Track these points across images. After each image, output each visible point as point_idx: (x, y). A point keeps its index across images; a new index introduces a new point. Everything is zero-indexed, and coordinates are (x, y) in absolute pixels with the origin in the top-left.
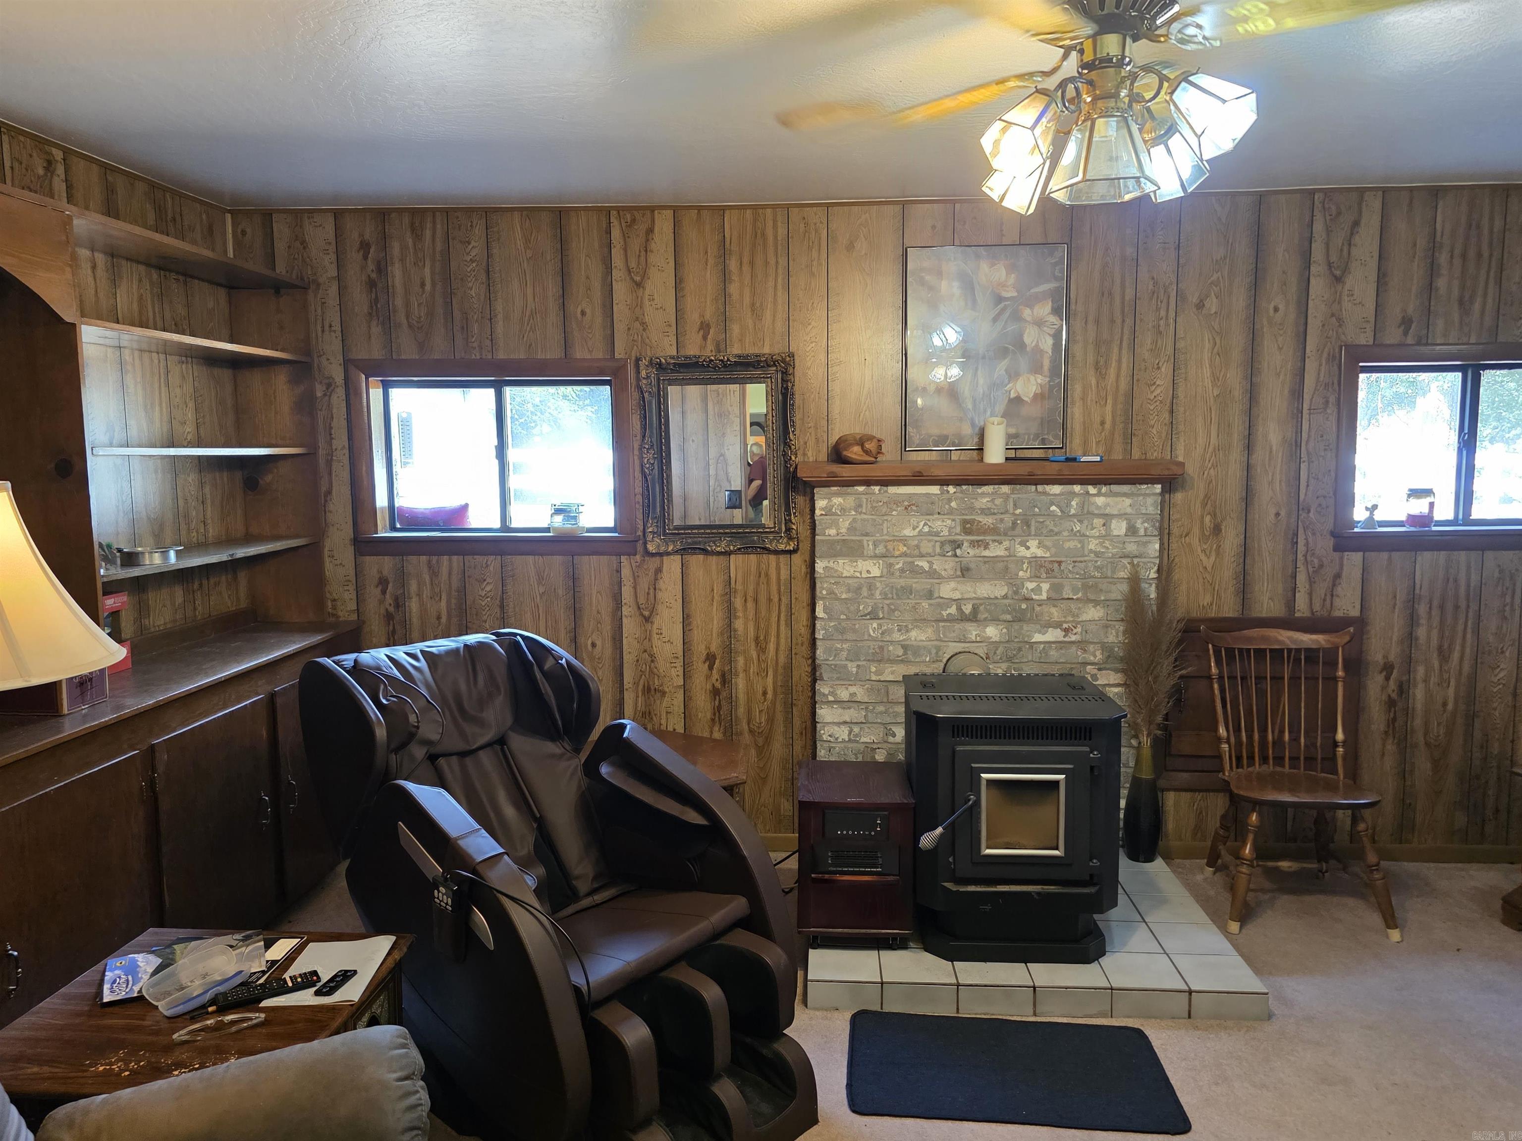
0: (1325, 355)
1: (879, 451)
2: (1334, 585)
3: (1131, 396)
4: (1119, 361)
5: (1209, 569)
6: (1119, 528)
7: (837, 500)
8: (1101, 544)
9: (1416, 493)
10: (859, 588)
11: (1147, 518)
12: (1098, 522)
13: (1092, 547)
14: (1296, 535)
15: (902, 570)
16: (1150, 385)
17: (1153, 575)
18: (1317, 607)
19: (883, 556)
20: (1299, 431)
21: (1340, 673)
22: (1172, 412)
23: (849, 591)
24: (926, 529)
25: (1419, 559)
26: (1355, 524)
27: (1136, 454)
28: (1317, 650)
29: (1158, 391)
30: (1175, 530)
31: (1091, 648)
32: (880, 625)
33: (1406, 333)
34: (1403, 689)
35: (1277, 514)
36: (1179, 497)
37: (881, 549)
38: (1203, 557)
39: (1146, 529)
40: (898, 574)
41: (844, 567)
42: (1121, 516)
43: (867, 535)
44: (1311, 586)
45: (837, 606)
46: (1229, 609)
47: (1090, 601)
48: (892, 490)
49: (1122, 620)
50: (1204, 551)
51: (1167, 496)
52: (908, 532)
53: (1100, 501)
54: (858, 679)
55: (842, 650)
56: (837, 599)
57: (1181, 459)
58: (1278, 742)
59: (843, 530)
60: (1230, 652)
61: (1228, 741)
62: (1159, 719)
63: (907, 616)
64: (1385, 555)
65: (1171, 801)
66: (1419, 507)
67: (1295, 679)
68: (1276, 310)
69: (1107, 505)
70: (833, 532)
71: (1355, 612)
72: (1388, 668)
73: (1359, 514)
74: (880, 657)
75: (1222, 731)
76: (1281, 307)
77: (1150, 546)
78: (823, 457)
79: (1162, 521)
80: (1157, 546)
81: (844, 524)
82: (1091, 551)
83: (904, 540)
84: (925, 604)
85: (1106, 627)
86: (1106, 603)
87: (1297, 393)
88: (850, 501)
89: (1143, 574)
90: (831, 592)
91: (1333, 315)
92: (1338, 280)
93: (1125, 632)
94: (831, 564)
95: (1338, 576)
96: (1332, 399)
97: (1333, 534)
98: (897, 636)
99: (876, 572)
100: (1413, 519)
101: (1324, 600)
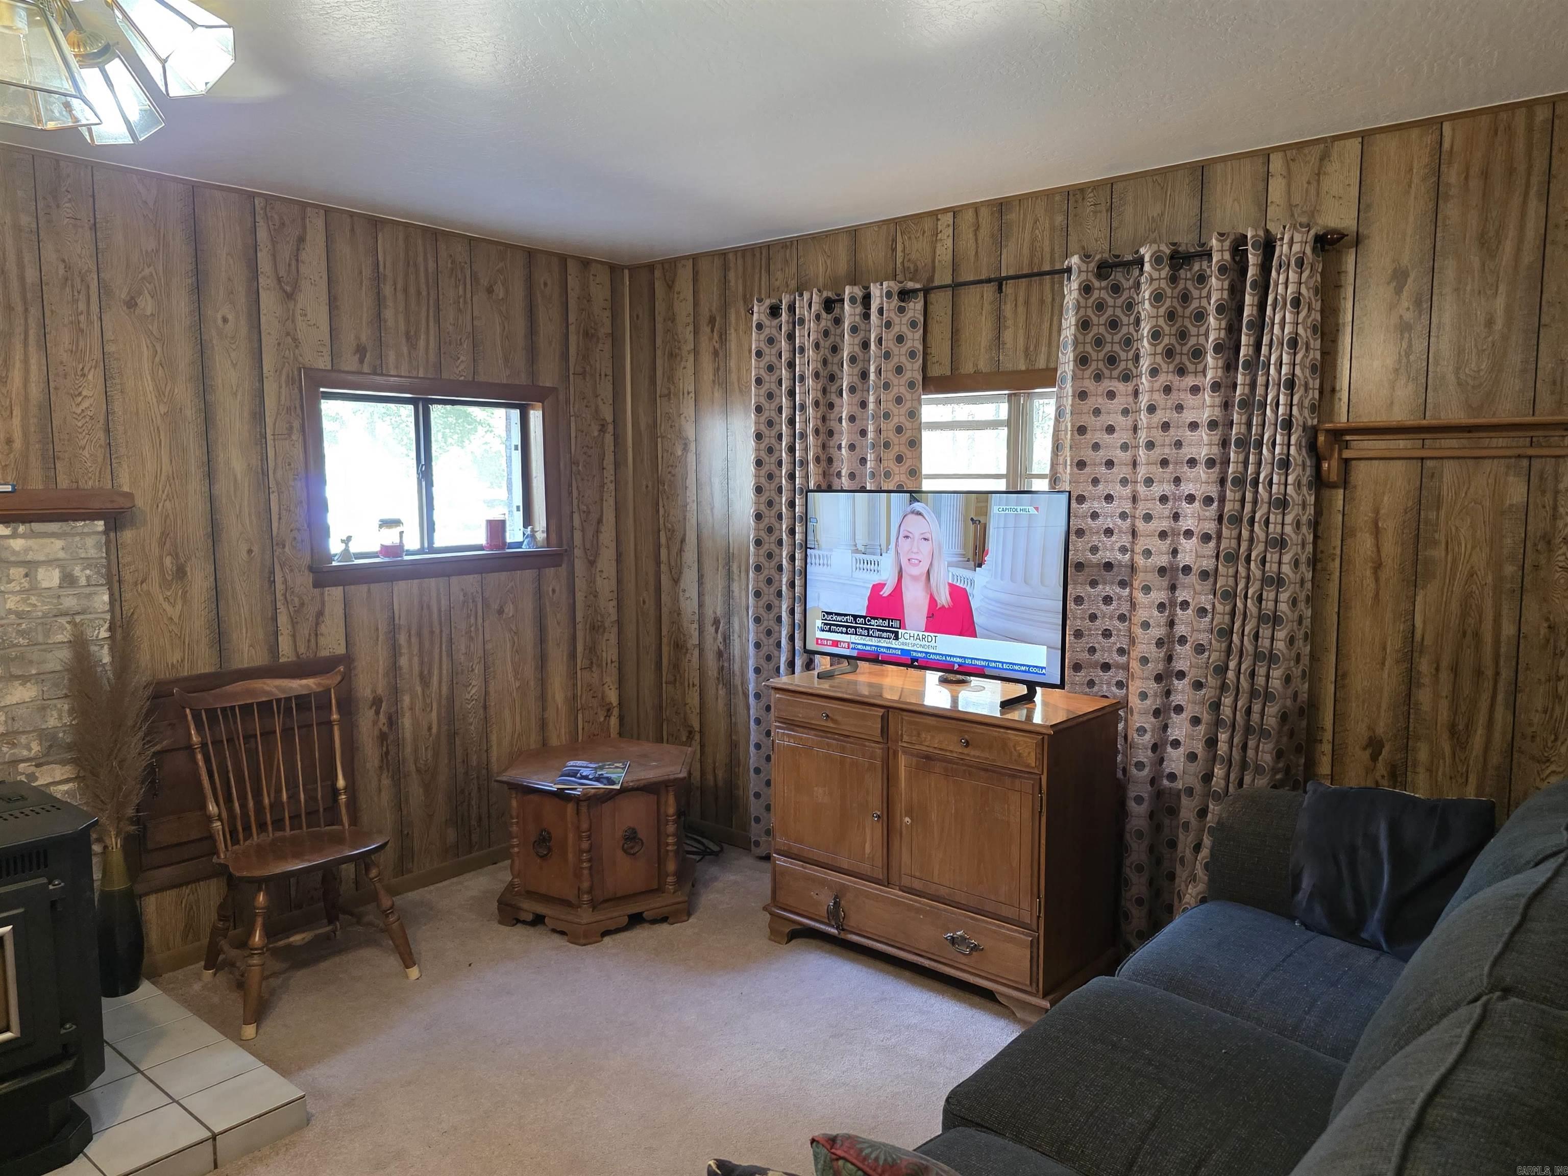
0: (284, 378)
2: (317, 624)
3: (47, 408)
4: (26, 361)
5: (176, 620)
6: (50, 578)
8: (24, 601)
9: (387, 523)
11: (88, 563)
12: (16, 572)
13: (10, 605)
14: (272, 572)
16: (73, 396)
17: (104, 634)
18: (302, 650)
20: (264, 458)
21: (335, 716)
22: (108, 431)
25: (395, 589)
26: (330, 558)
27: (64, 482)
28: (309, 695)
29: (86, 404)
30: (127, 577)
31: (23, 739)
33: (361, 361)
34: (392, 721)
35: (250, 551)
36: (127, 535)
38: (166, 606)
39: (88, 578)
42: (49, 563)
44: (293, 627)
46: (205, 664)
47: (18, 677)
49: (66, 696)
50: (166, 599)
51: (112, 535)
53: (17, 544)
57: (126, 489)
58: (276, 805)
60: (211, 713)
61: (220, 818)
62: (130, 812)
64: (364, 588)
65: (150, 906)
66: (390, 537)
67: (287, 732)
68: (225, 320)
69: (27, 550)
71: (341, 650)
72: (377, 702)
73: (335, 547)
75: (212, 808)
76: (230, 317)
77: (96, 598)
79: (108, 567)
80: (106, 598)
82: (10, 611)
85: (43, 708)
86: (39, 678)
87: (258, 416)
89: (91, 634)
91: (288, 334)
92: (290, 296)
93: (71, 711)
95: (320, 614)
96: (296, 424)
97: (311, 569)
100: (387, 550)
101: (309, 641)
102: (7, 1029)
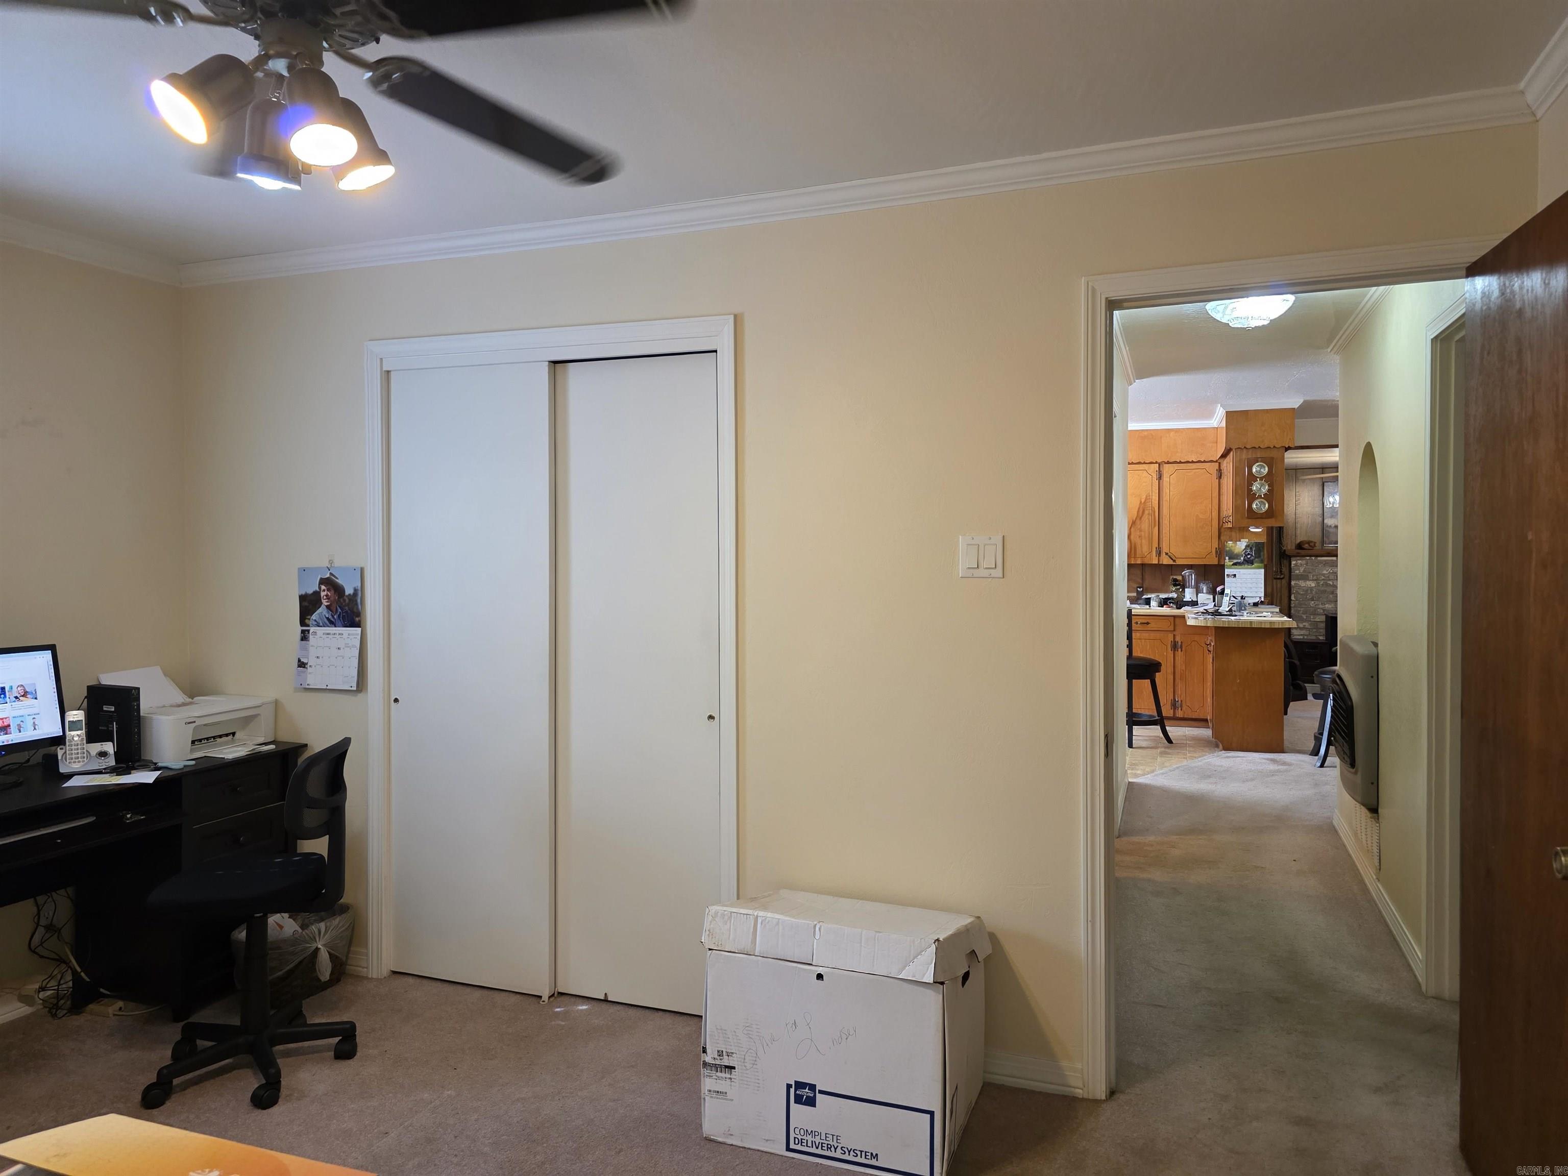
1: (1315, 546)
7: (1299, 562)
10: (1307, 590)
15: (1322, 584)
19: (1316, 580)
23: (1303, 591)
24: (1331, 571)
32: (1315, 603)
37: (1315, 578)
40: (1321, 586)
41: (1302, 583)
43: (1310, 573)
45: (1299, 596)
48: (1319, 558)
52: (1325, 572)
54: (1306, 621)
55: (1300, 610)
56: (1300, 594)
59: (1301, 571)
63: (1325, 600)
70: (1298, 572)
74: (1315, 614)
78: (1294, 547)
81: (1302, 569)
83: (1324, 575)
84: (1331, 596)
88: (1304, 562)
90: (1297, 591)
94: (1297, 582)
98: (1321, 606)
99: (1313, 585)
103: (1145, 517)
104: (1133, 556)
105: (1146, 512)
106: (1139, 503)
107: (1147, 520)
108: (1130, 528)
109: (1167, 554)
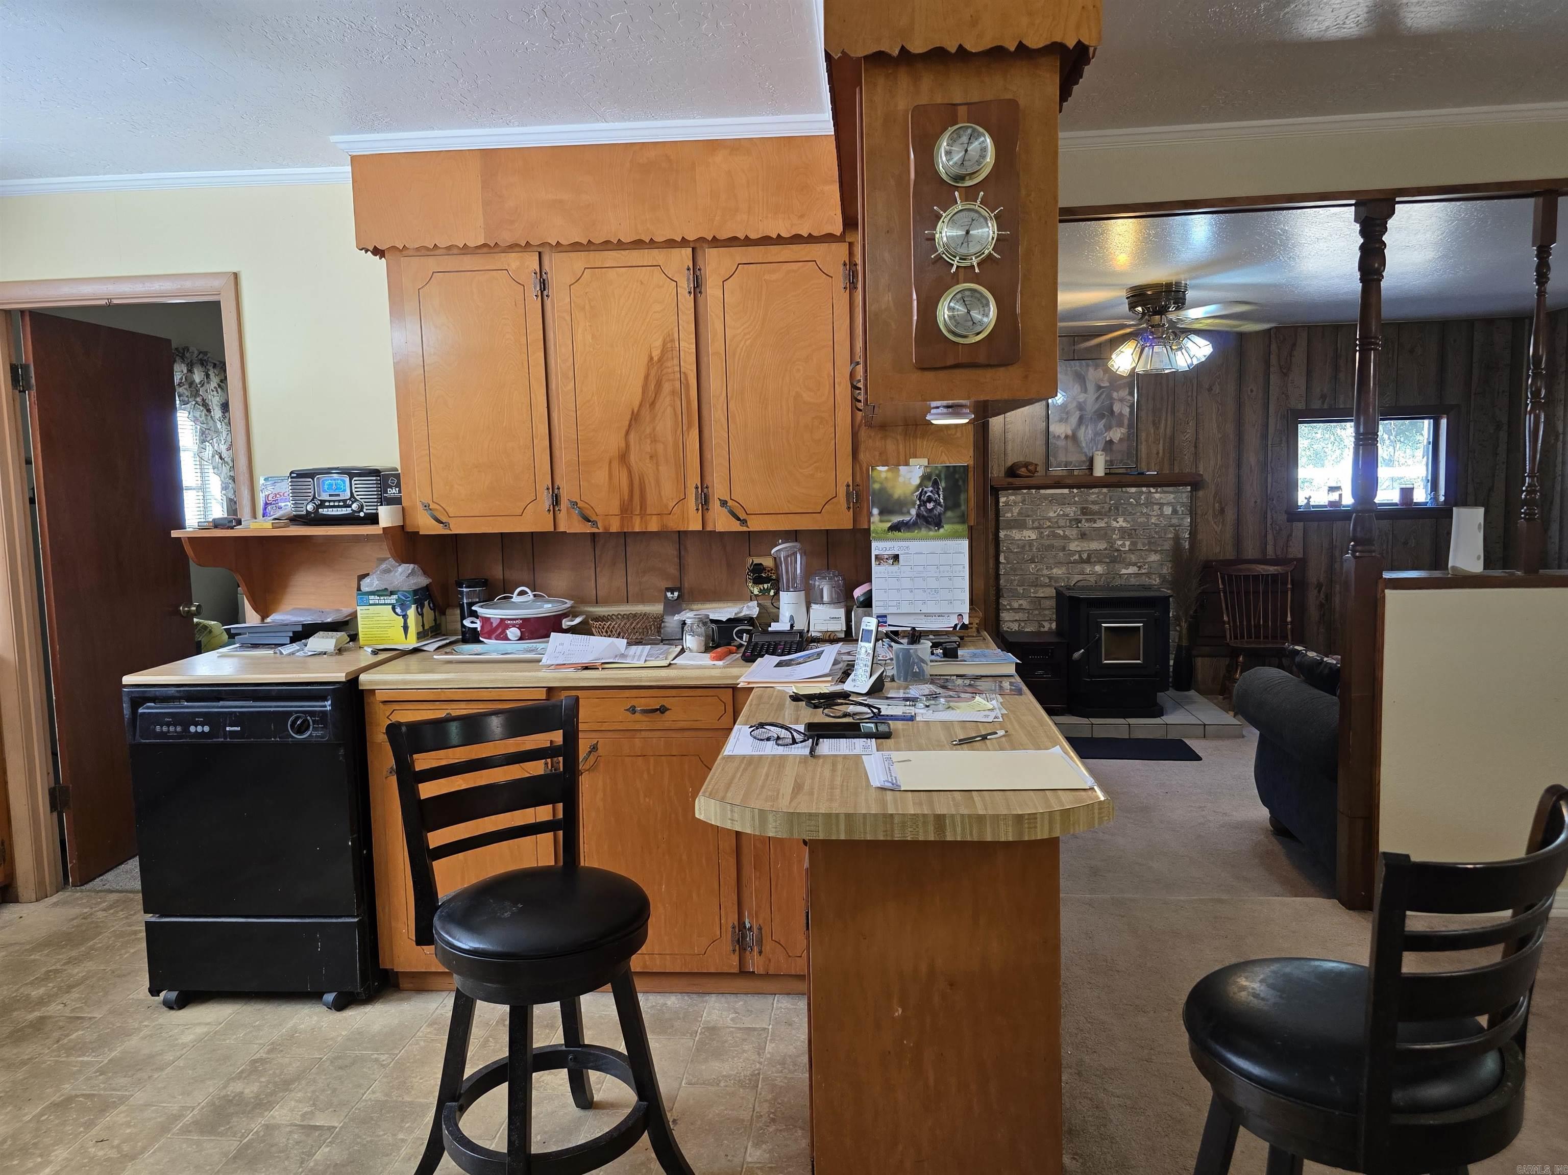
0: (1279, 415)
1: (1036, 471)
2: (1288, 541)
3: (1173, 438)
4: (1166, 420)
5: (1218, 533)
6: (1168, 510)
7: (1013, 497)
8: (1158, 519)
9: (1332, 489)
10: (1024, 546)
11: (1183, 504)
12: (1156, 507)
13: (1153, 521)
14: (1266, 513)
15: (1048, 536)
16: (1183, 433)
17: (1187, 536)
18: (1279, 553)
19: (1037, 528)
20: (1266, 457)
21: (1289, 586)
22: (1196, 447)
23: (1018, 547)
24: (1061, 513)
25: (1335, 525)
26: (1298, 507)
27: (1177, 470)
28: (1277, 575)
29: (1187, 436)
30: (1199, 512)
31: (1154, 576)
32: (1036, 566)
33: (1323, 403)
34: (1328, 597)
35: (1256, 502)
36: (1201, 493)
37: (1036, 524)
38: (1215, 526)
39: (1182, 511)
40: (1045, 538)
41: (1016, 534)
42: (1168, 504)
43: (1028, 516)
44: (1275, 540)
45: (1012, 556)
46: (1230, 554)
47: (1153, 551)
48: (1042, 491)
49: (1170, 561)
50: (1215, 523)
51: (1194, 493)
52: (1051, 514)
53: (1157, 496)
54: (1023, 597)
55: (1015, 580)
56: (1012, 552)
57: (1201, 473)
58: (1257, 626)
59: (1015, 514)
60: (1230, 576)
61: (1229, 623)
62: (1191, 612)
63: (1051, 561)
64: (1316, 524)
65: (1199, 662)
66: (1334, 497)
67: (1265, 593)
68: (1252, 391)
69: (1161, 498)
70: (1009, 515)
71: (1301, 556)
72: (1319, 586)
73: (1301, 501)
74: (1036, 584)
75: (1226, 618)
76: (1254, 389)
77: (1185, 520)
78: (1002, 474)
79: (1191, 507)
80: (1189, 520)
81: (1016, 510)
82: (1152, 523)
83: (1049, 519)
84: (1061, 554)
85: (1162, 565)
86: (1161, 552)
87: (1265, 436)
88: (1019, 498)
89: (1182, 535)
90: (1008, 548)
91: (1283, 393)
92: (1285, 375)
93: (1171, 568)
94: (1008, 533)
95: (1290, 535)
96: (1284, 439)
97: (1286, 512)
98: (1045, 572)
99: (1034, 537)
100: (1331, 504)
101: (1283, 549)
102: (1139, 660)
103: (665, 402)
104: (638, 512)
105: (667, 387)
106: (645, 359)
107: (669, 410)
108: (627, 433)
109: (724, 503)
